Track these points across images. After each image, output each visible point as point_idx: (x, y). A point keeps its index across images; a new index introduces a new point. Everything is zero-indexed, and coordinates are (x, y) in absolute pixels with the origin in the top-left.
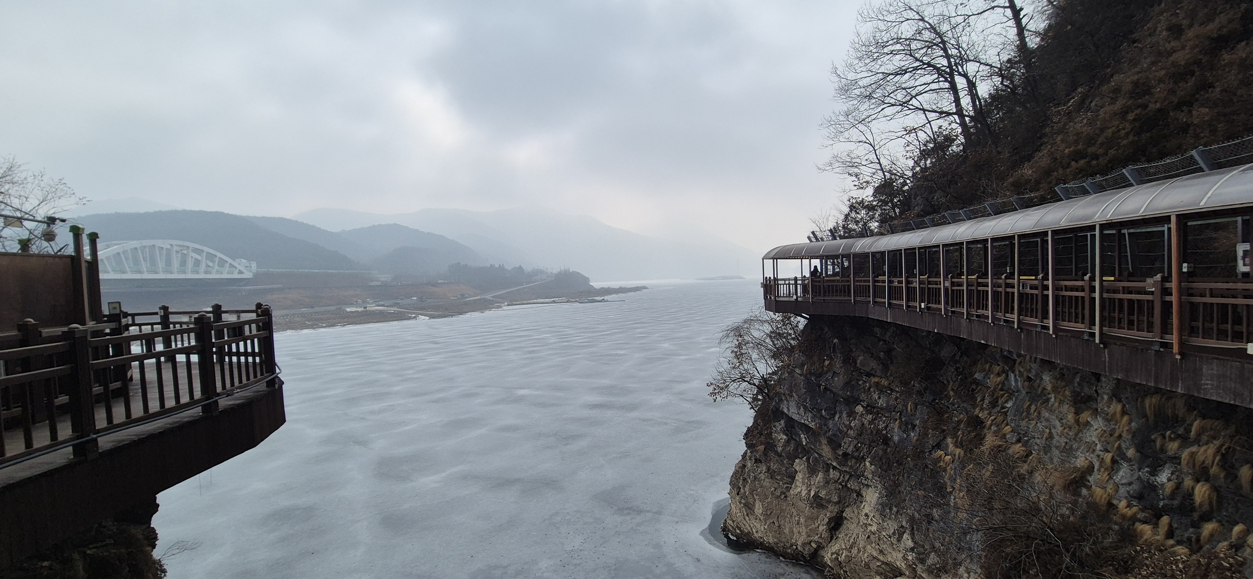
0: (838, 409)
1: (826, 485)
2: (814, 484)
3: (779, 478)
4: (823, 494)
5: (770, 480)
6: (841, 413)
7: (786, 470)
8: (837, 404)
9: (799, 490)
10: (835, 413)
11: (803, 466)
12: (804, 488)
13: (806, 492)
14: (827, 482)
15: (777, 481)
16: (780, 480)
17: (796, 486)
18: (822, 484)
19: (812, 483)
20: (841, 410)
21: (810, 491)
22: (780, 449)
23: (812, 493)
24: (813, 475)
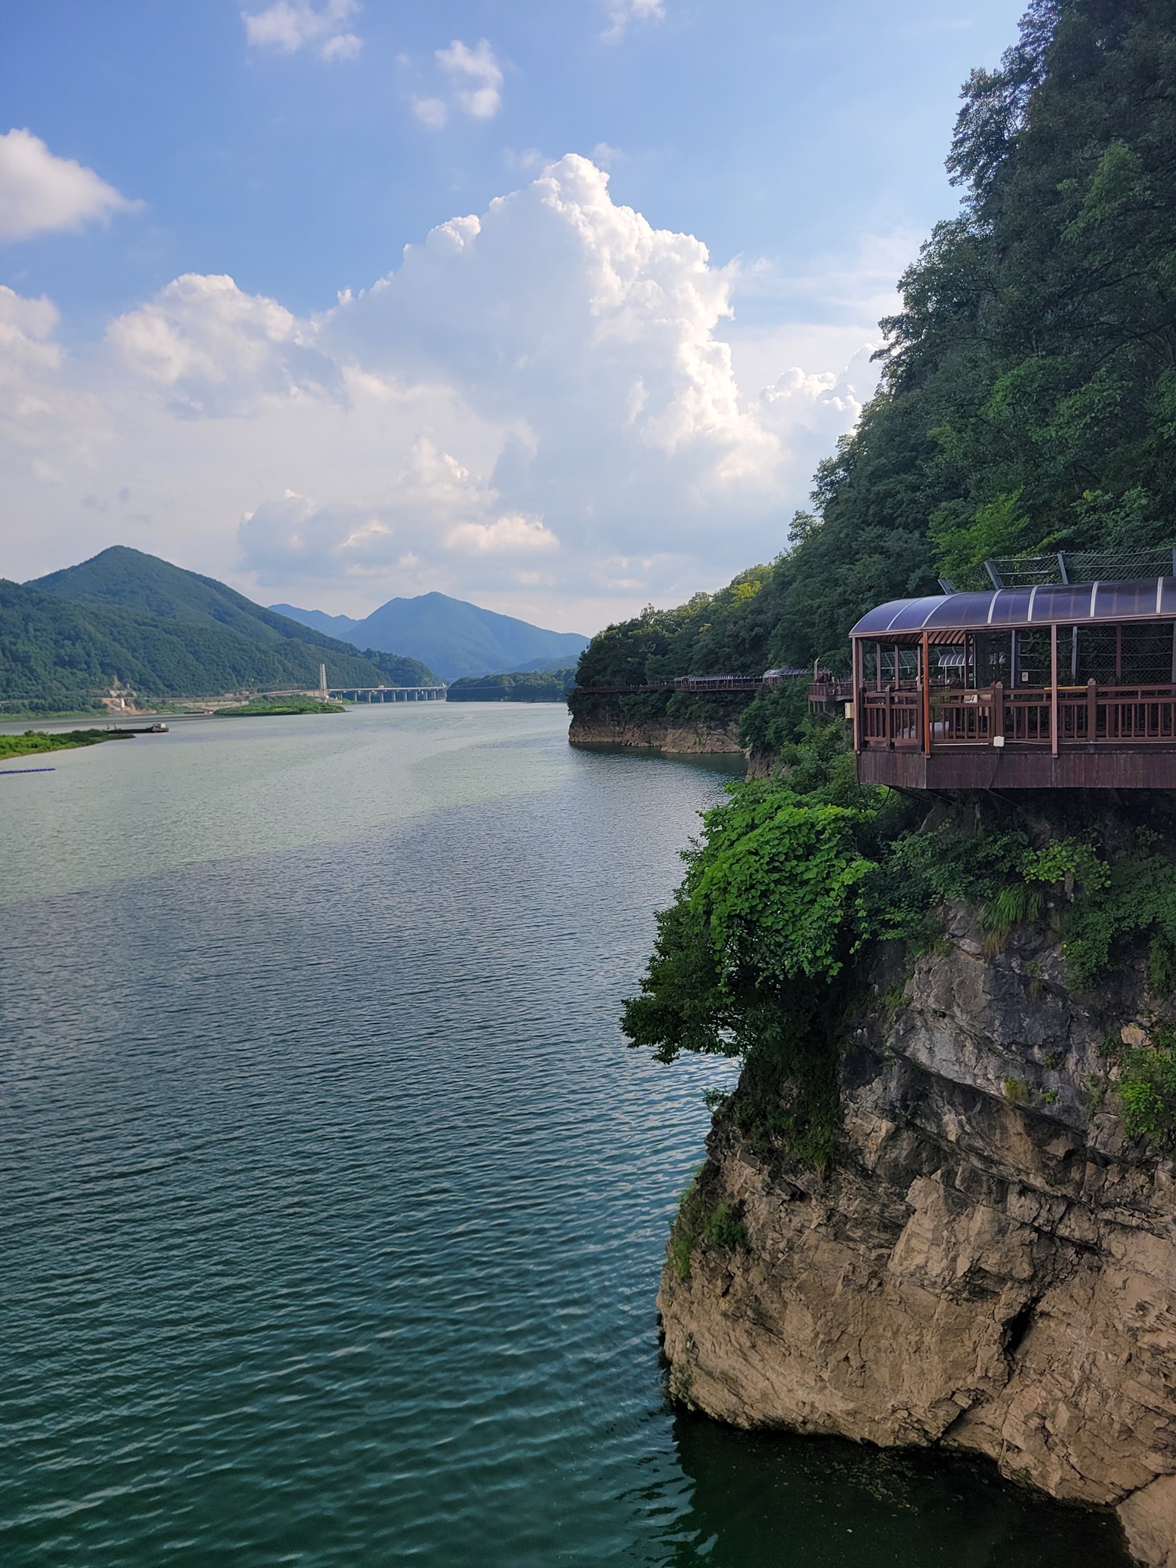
0: (1075, 1039)
1: (999, 1237)
2: (967, 1239)
3: (858, 1234)
4: (991, 1263)
5: (832, 1244)
6: (1082, 1049)
7: (882, 1211)
8: (1074, 1028)
9: (919, 1260)
10: (1068, 1050)
11: (935, 1195)
12: (937, 1253)
13: (945, 1263)
14: (1002, 1231)
15: (851, 1245)
16: (863, 1240)
17: (909, 1250)
18: (987, 1237)
19: (962, 1238)
20: (1083, 1041)
21: (954, 1259)
22: (870, 1160)
23: (963, 1266)
24: (958, 1214)
